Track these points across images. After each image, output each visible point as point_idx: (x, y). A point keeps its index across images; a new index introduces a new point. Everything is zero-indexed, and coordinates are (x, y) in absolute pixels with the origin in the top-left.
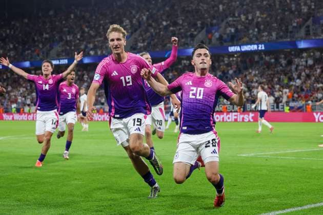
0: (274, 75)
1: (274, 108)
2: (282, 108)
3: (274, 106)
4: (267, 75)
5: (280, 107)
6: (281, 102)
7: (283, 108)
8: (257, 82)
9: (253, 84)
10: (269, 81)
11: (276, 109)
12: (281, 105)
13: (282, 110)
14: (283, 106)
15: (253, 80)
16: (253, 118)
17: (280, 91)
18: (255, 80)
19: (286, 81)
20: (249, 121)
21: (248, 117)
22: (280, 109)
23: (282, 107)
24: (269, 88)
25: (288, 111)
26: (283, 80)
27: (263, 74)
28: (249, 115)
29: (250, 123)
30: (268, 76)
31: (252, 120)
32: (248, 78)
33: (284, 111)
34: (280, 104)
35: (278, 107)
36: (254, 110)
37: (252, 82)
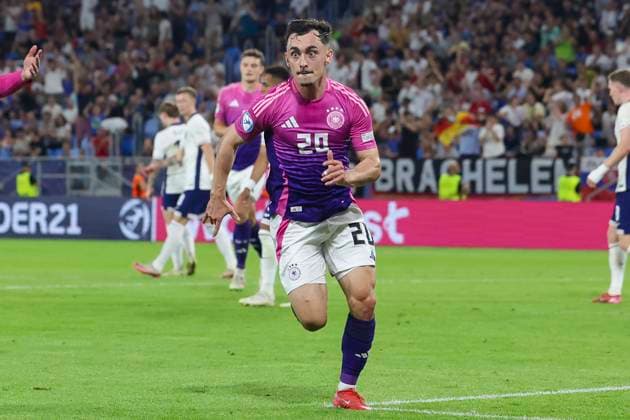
0: (507, 19)
1: (505, 182)
2: (542, 182)
3: (505, 170)
4: (475, 21)
5: (536, 175)
6: (541, 151)
7: (551, 181)
8: (423, 52)
9: (406, 65)
10: (486, 48)
11: (514, 188)
12: (542, 169)
13: (547, 189)
14: (551, 169)
15: (407, 45)
16: (401, 225)
17: (539, 99)
18: (415, 45)
19: (564, 53)
20: (386, 241)
21: (380, 224)
22: (537, 188)
23: (546, 175)
24: (483, 82)
25: (574, 198)
26: (552, 46)
27: (455, 19)
28: (384, 213)
29: (388, 251)
30: (482, 26)
31: (398, 238)
32: (384, 33)
33: (554, 193)
34: (536, 163)
35: (524, 177)
36: (410, 187)
37: (400, 55)
